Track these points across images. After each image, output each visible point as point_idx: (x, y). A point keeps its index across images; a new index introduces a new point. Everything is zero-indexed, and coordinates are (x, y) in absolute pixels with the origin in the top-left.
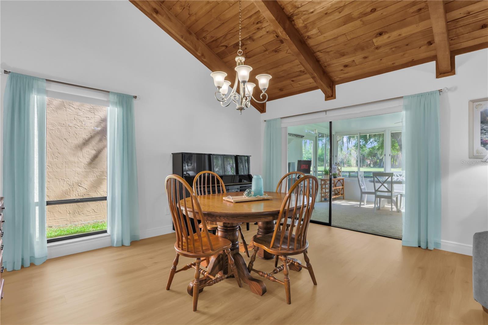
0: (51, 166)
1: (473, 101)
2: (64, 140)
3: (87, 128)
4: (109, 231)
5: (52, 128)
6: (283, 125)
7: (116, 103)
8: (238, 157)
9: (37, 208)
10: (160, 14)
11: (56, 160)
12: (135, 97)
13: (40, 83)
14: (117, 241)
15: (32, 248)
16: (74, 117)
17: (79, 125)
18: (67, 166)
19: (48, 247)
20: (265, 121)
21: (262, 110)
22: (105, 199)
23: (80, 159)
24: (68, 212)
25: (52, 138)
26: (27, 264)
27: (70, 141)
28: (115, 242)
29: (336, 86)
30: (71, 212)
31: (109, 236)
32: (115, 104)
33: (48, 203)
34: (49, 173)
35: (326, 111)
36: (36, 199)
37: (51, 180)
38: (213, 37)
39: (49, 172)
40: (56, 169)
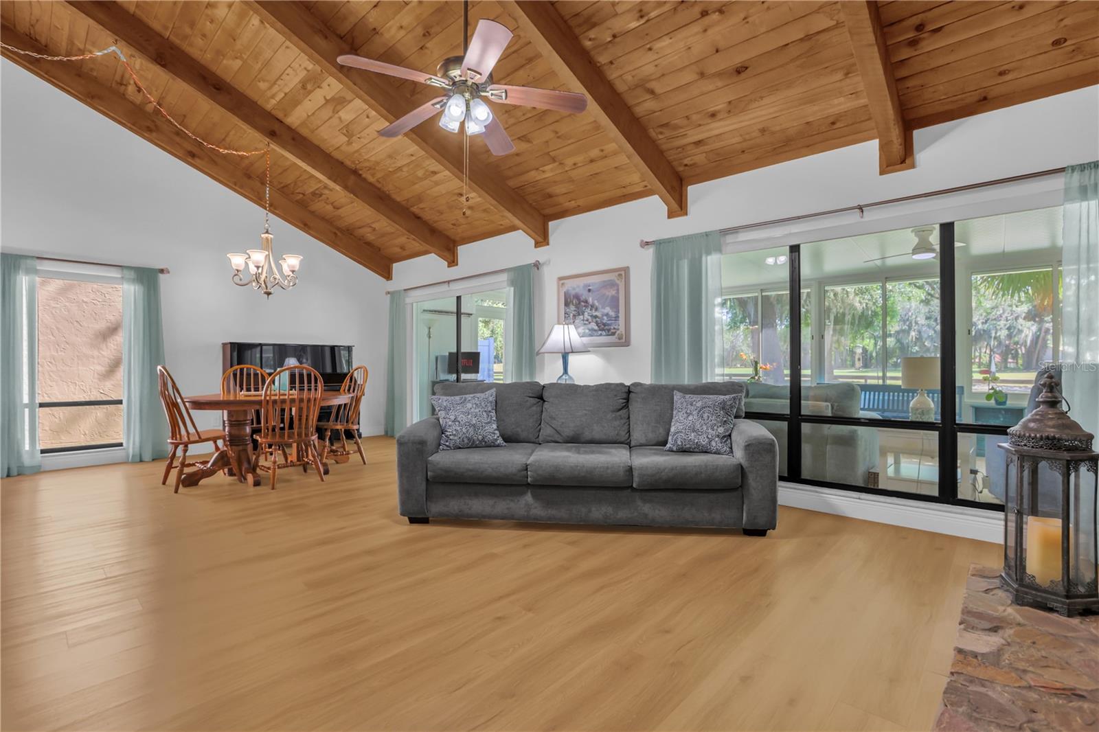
0: (53, 362)
1: (560, 279)
2: (75, 323)
3: (113, 304)
4: (124, 445)
5: (54, 305)
6: (408, 300)
7: (134, 279)
8: (336, 348)
9: (27, 411)
10: (199, 157)
11: (63, 354)
12: (162, 271)
13: (29, 261)
14: (133, 456)
15: (19, 456)
16: (92, 288)
17: (100, 300)
18: (79, 362)
19: (42, 457)
20: (389, 293)
21: (387, 276)
22: (120, 402)
23: (103, 353)
24: (83, 432)
25: (55, 320)
26: (14, 472)
27: (84, 324)
28: (131, 457)
29: (459, 247)
30: (87, 432)
31: (124, 449)
32: (133, 281)
33: (42, 405)
34: (52, 374)
35: (449, 282)
36: (26, 400)
37: (54, 383)
38: (282, 183)
39: (52, 371)
40: (62, 367)
